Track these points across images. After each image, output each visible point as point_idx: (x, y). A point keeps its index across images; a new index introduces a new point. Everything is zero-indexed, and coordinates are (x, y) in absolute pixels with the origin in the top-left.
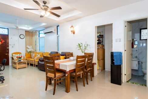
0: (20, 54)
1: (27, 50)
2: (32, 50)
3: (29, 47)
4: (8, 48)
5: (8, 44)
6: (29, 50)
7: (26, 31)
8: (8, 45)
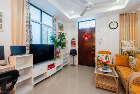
0: (108, 55)
1: (123, 48)
2: (134, 49)
3: (125, 42)
4: (94, 44)
5: (95, 39)
6: (125, 49)
7: (120, 15)
8: (95, 41)
